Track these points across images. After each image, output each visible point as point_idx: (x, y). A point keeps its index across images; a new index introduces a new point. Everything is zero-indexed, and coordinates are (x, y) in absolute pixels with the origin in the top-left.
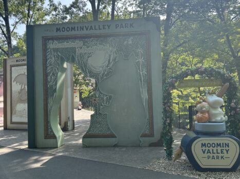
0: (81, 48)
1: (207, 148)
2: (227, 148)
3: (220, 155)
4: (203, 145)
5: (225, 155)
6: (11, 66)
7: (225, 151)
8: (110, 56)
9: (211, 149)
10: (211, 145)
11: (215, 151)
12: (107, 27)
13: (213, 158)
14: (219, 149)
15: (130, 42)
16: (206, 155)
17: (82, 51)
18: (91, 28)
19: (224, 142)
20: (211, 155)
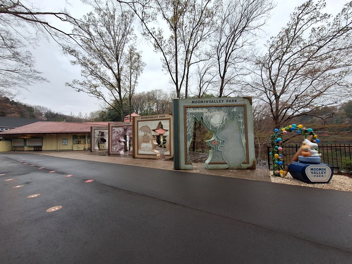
0: (206, 113)
1: (314, 171)
2: (325, 171)
3: (321, 175)
4: (311, 169)
5: (324, 175)
6: (138, 121)
7: (323, 173)
8: (223, 117)
9: (316, 171)
10: (316, 169)
11: (318, 173)
12: (221, 101)
13: (317, 176)
14: (320, 171)
15: (235, 110)
16: (313, 175)
17: (207, 115)
18: (212, 102)
19: (323, 168)
20: (316, 175)
